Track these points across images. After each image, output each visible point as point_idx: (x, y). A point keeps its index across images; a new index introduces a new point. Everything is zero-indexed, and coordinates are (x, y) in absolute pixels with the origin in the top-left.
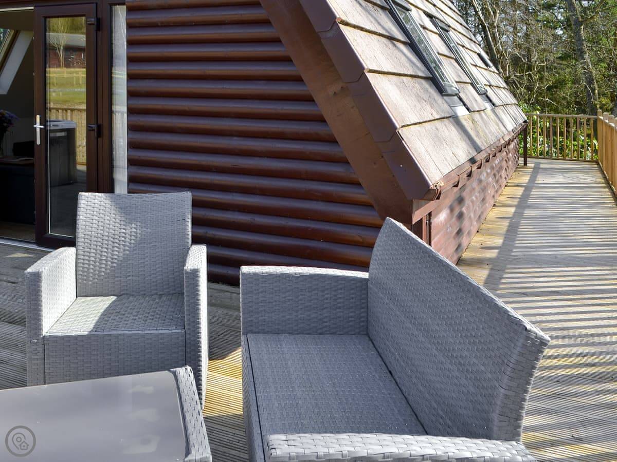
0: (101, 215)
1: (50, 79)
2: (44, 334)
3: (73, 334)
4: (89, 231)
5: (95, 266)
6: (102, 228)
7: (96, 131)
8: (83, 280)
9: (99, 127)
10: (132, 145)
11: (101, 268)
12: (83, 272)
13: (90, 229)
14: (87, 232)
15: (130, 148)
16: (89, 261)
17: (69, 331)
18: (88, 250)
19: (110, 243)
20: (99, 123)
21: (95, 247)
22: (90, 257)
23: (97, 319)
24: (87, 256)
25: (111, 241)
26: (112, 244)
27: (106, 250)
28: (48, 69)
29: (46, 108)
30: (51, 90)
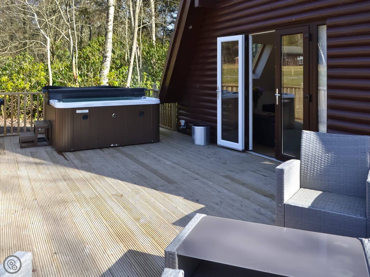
0: (314, 144)
1: (283, 72)
2: (285, 203)
3: (300, 206)
4: (307, 152)
5: (310, 172)
6: (315, 151)
7: (309, 98)
8: (304, 179)
9: (311, 96)
10: (329, 107)
11: (314, 174)
12: (304, 174)
13: (308, 151)
14: (306, 153)
15: (329, 108)
16: (307, 169)
17: (298, 204)
18: (307, 162)
19: (319, 160)
20: (310, 94)
21: (311, 161)
22: (308, 167)
23: (312, 201)
24: (306, 166)
25: (320, 160)
26: (320, 161)
27: (317, 164)
28: (282, 67)
29: (281, 87)
30: (284, 78)
